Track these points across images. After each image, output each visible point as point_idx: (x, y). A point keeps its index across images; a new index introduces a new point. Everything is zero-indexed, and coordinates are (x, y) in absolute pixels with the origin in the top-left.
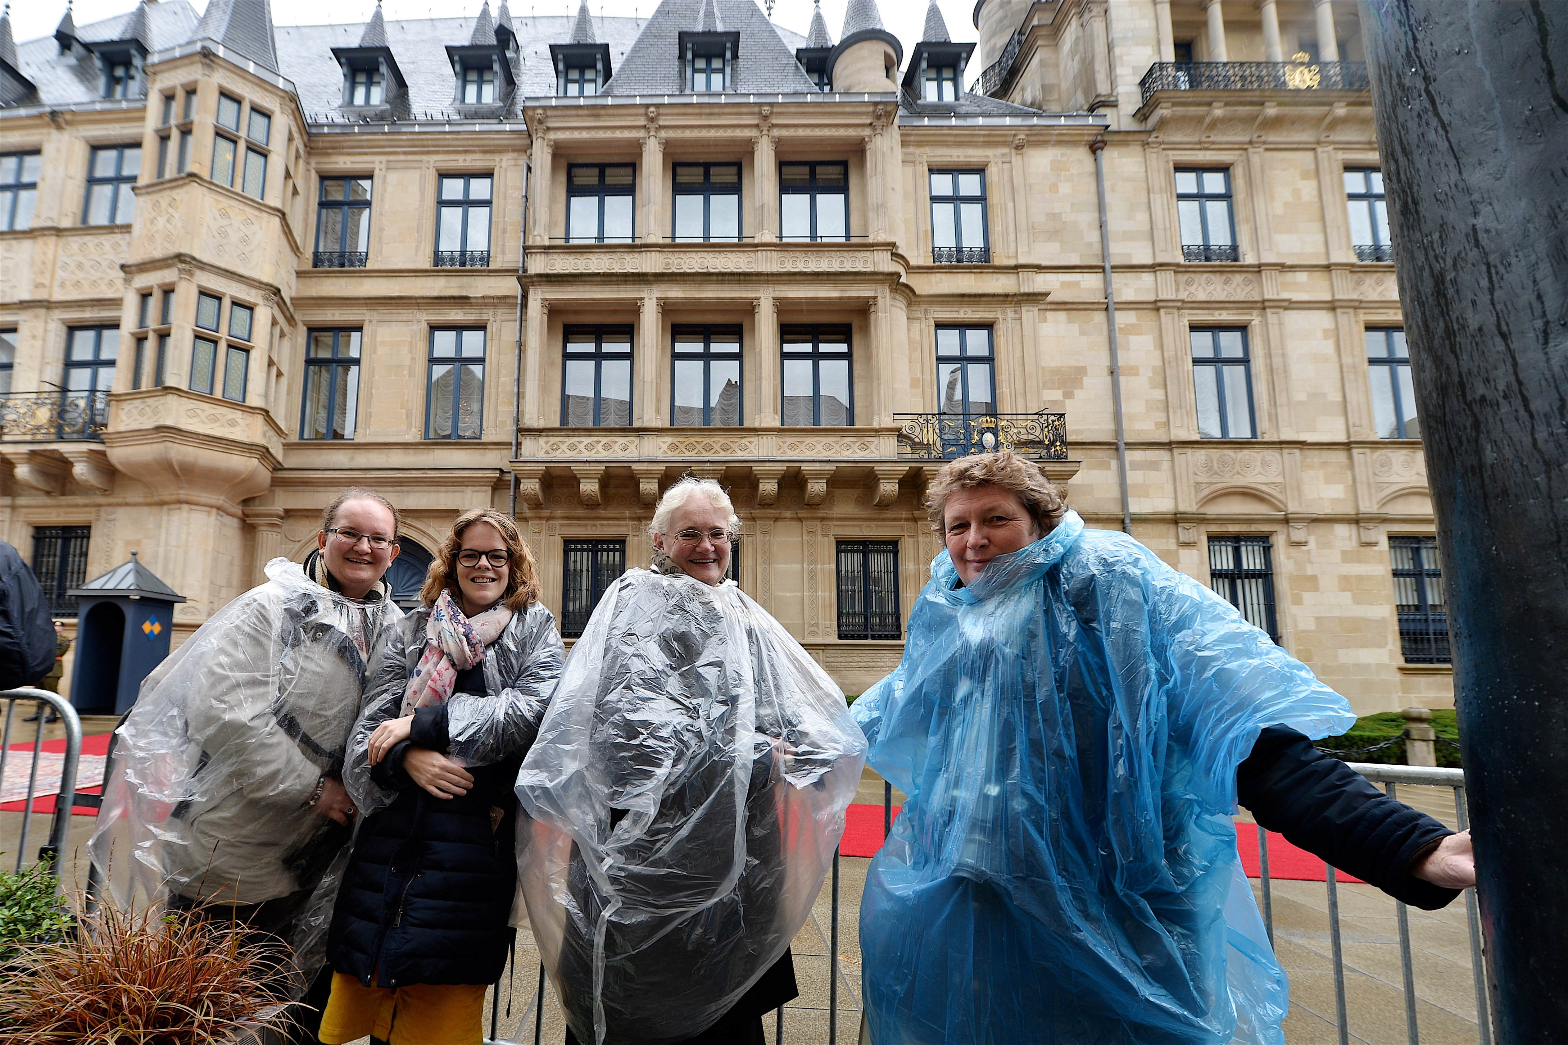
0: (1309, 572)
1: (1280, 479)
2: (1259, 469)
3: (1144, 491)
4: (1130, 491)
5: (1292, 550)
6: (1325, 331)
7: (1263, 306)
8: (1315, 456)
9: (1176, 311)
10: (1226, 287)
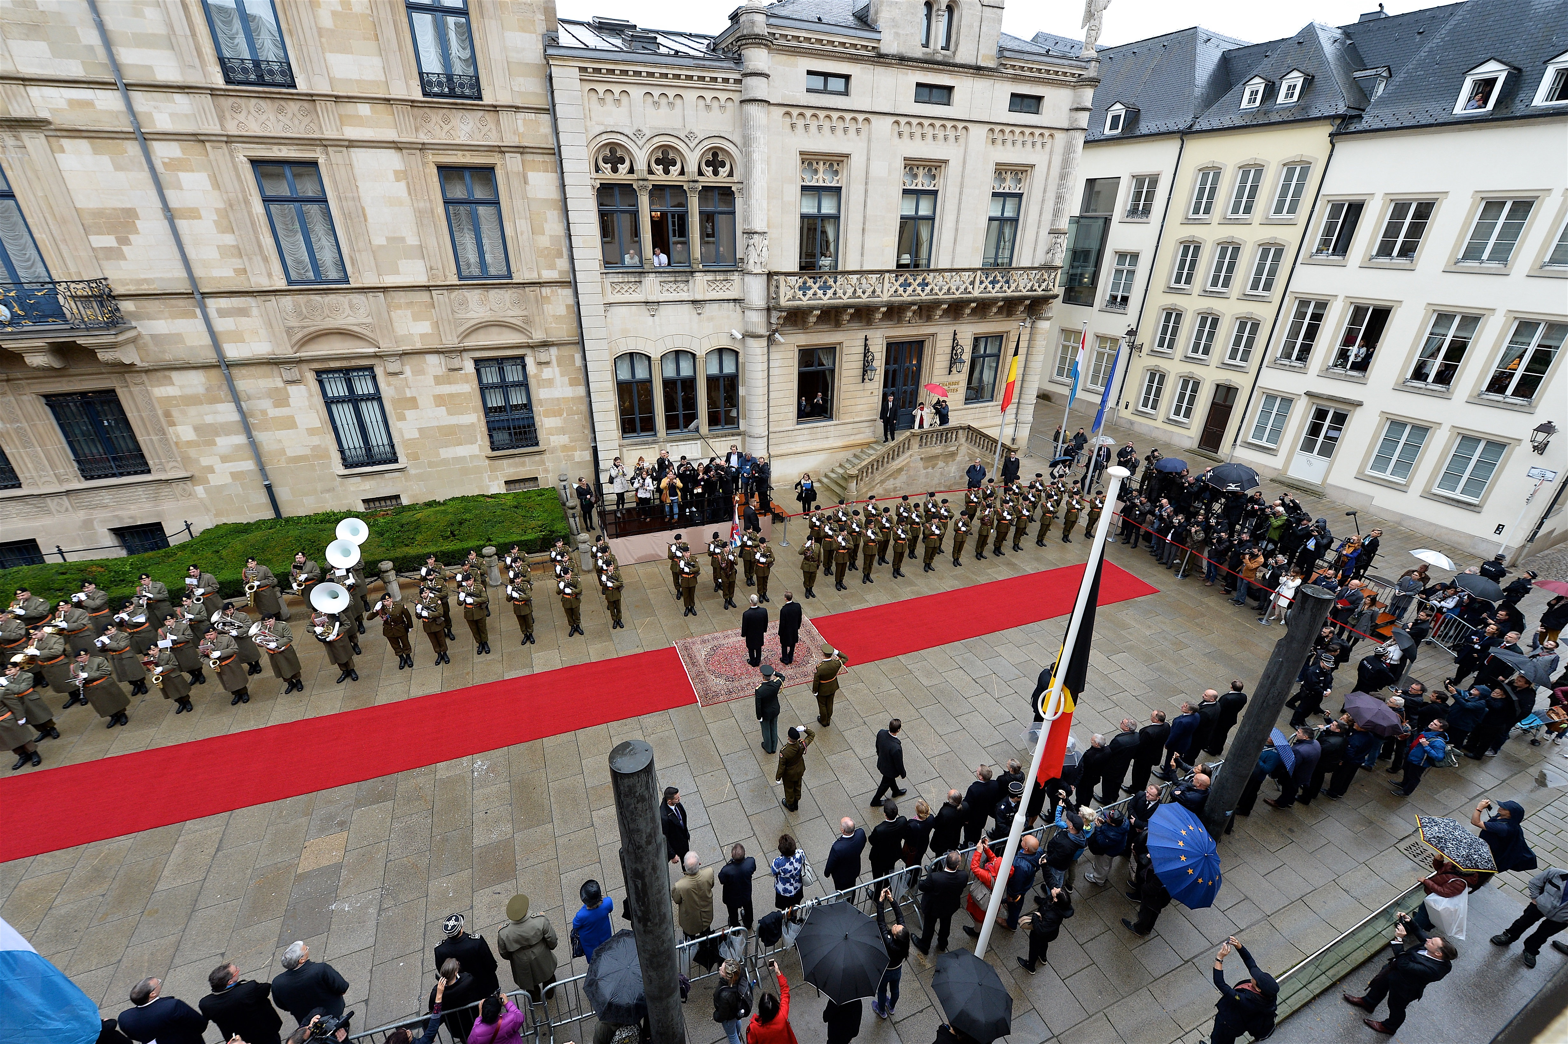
0: (409, 395)
1: (369, 320)
2: (348, 311)
3: (238, 337)
4: (221, 338)
5: (391, 378)
6: (396, 172)
7: (324, 143)
8: (401, 298)
9: (224, 145)
10: (280, 117)
